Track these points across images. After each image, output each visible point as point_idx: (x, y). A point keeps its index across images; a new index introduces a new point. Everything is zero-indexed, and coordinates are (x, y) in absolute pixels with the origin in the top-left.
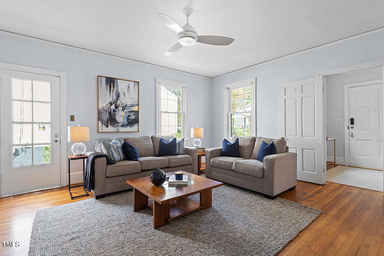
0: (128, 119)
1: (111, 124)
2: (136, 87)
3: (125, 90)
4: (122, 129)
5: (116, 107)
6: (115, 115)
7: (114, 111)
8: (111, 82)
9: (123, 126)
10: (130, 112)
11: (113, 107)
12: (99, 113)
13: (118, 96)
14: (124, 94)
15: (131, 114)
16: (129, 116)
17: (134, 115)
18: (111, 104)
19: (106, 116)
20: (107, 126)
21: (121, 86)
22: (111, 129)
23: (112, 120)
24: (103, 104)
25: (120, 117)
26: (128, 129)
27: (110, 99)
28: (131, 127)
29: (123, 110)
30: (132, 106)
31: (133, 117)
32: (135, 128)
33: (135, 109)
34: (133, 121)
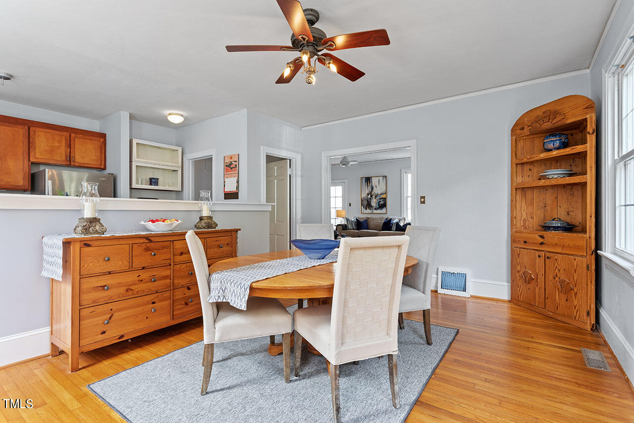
0: (379, 204)
1: (369, 208)
2: (384, 180)
3: (377, 184)
4: (375, 211)
5: (371, 196)
6: (370, 201)
7: (370, 199)
8: (368, 180)
9: (375, 209)
10: (380, 199)
11: (369, 196)
12: (362, 200)
13: (372, 189)
14: (376, 186)
15: (381, 200)
16: (380, 202)
17: (383, 201)
18: (368, 194)
19: (365, 203)
20: (366, 209)
21: (375, 181)
22: (368, 211)
23: (368, 205)
24: (364, 195)
25: (374, 203)
26: (379, 211)
27: (367, 191)
28: (381, 210)
29: (376, 198)
30: (382, 194)
31: (382, 202)
32: (384, 211)
33: (384, 196)
34: (382, 205)
